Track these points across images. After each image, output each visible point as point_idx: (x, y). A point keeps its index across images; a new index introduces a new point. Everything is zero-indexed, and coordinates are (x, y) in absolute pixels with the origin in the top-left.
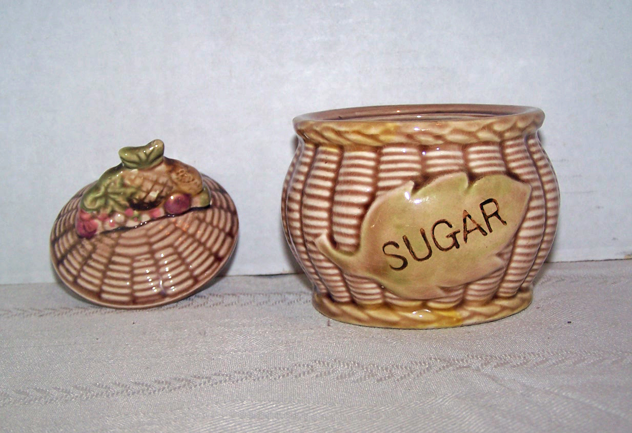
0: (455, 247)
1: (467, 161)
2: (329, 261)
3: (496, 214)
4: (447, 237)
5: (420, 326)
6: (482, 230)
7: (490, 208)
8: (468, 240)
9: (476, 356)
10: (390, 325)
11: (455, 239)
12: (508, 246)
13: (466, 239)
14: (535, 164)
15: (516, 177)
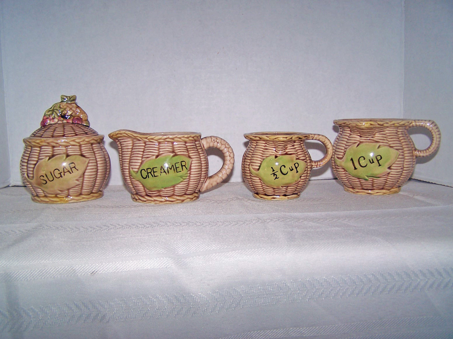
0: (61, 177)
1: (67, 151)
2: (28, 182)
3: (74, 167)
4: (58, 174)
5: (55, 203)
6: (69, 172)
7: (72, 165)
8: (65, 175)
10: (47, 202)
11: (61, 175)
12: (80, 177)
13: (64, 175)
14: (94, 152)
15: (84, 156)
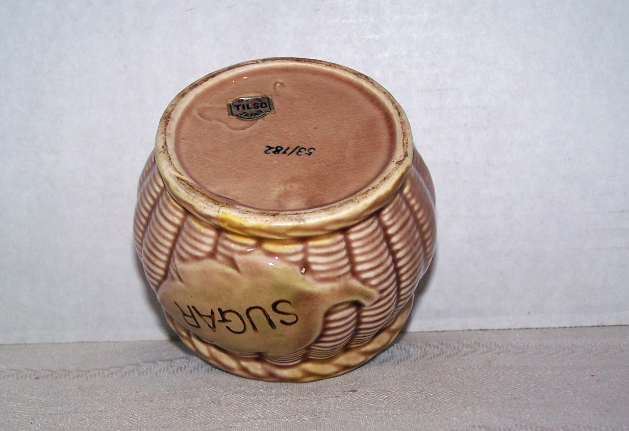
9: (525, 427)
